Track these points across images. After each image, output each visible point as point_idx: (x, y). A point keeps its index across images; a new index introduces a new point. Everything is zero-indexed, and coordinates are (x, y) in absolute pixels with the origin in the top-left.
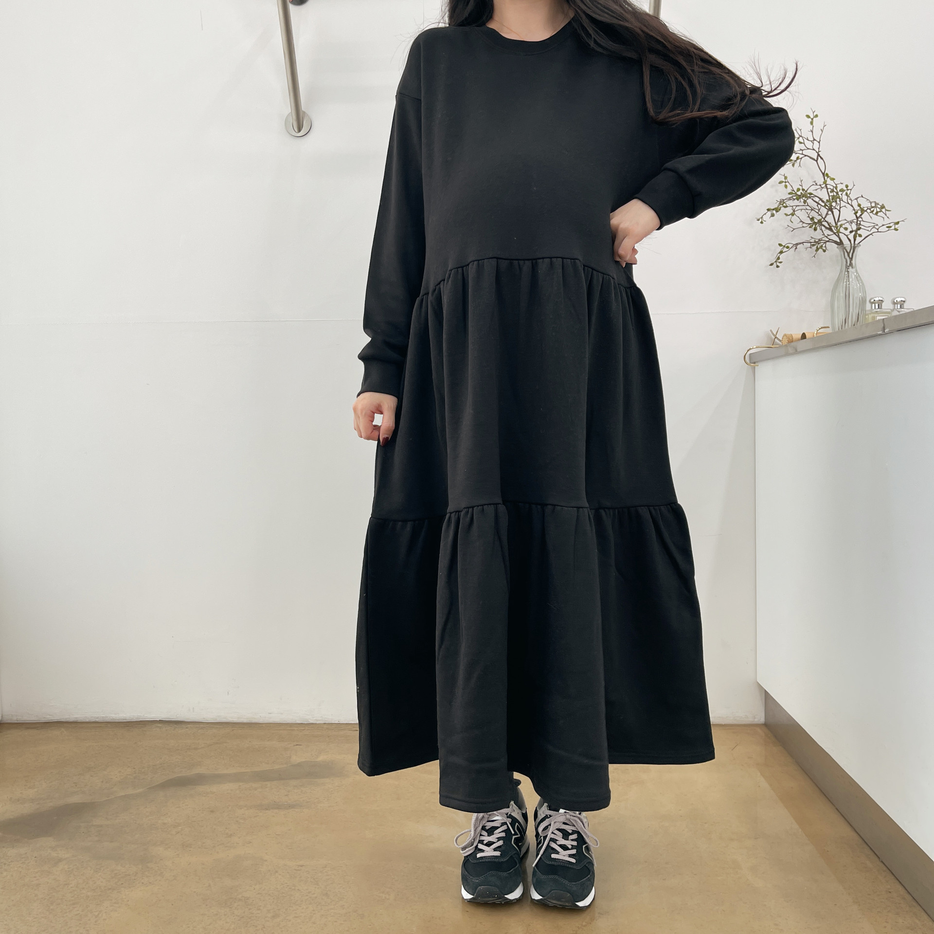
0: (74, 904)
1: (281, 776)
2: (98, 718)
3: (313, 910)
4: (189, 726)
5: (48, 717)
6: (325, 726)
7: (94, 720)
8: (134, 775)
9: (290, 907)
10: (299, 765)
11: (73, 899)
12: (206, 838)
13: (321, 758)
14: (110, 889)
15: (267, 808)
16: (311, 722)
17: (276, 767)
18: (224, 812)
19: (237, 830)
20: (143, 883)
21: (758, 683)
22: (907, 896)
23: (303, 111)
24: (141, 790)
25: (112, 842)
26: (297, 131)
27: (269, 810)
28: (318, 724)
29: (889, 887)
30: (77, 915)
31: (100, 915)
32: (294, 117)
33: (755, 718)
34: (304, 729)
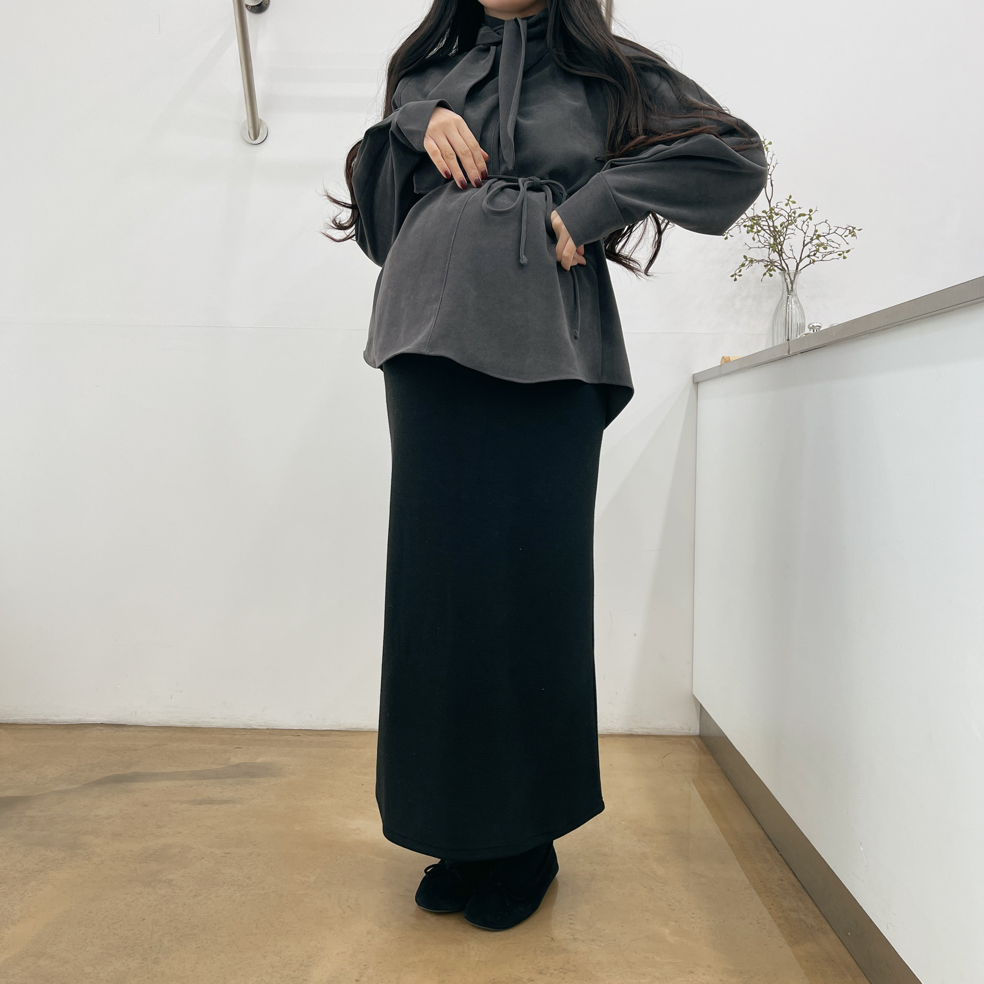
1: (218, 775)
2: (38, 720)
3: (235, 891)
4: (130, 729)
6: (268, 731)
7: (34, 723)
8: (71, 772)
9: (213, 887)
10: (238, 765)
12: (137, 829)
13: (260, 760)
15: (201, 803)
16: (255, 727)
18: (157, 806)
19: (169, 822)
20: (70, 867)
21: (694, 695)
22: (797, 883)
23: (259, 119)
24: (75, 786)
25: (42, 831)
27: (203, 805)
28: (262, 729)
29: (783, 876)
31: (26, 894)
32: (251, 125)
33: (691, 730)
34: (246, 734)
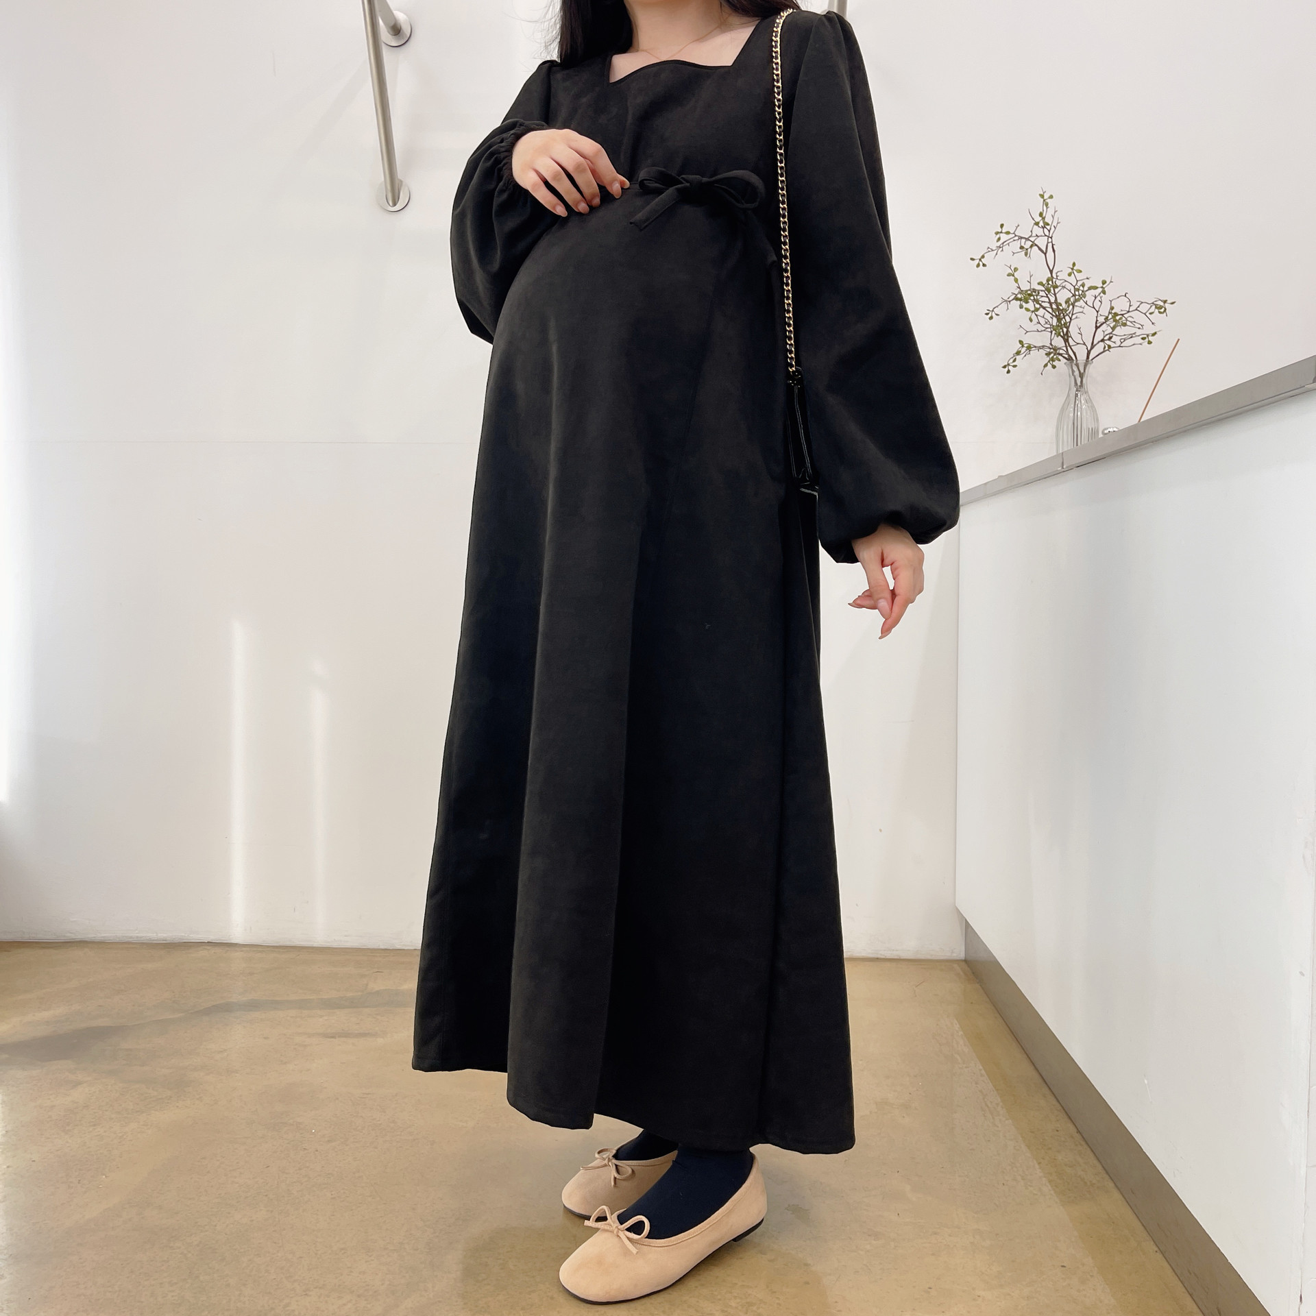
0: (94, 1125)
2: (131, 937)
4: (244, 949)
5: (69, 935)
7: (127, 940)
8: (174, 999)
10: (378, 993)
11: (94, 1120)
12: (255, 1065)
13: (405, 987)
14: (137, 1112)
15: (333, 1036)
17: (349, 994)
19: (294, 1057)
20: (177, 1107)
21: (957, 909)
23: (398, 179)
24: (181, 1015)
25: (143, 1066)
26: (391, 204)
27: (336, 1038)
28: (408, 950)
29: (1059, 1126)
30: (97, 1135)
32: (389, 187)
33: (952, 952)
34: (388, 956)
